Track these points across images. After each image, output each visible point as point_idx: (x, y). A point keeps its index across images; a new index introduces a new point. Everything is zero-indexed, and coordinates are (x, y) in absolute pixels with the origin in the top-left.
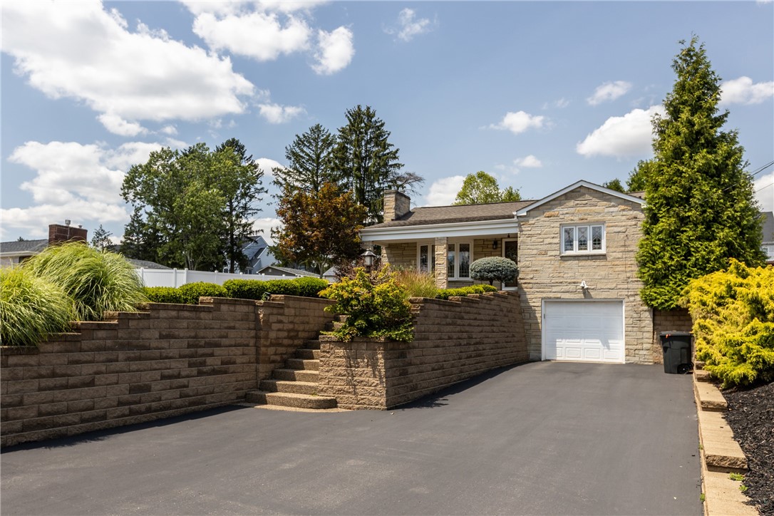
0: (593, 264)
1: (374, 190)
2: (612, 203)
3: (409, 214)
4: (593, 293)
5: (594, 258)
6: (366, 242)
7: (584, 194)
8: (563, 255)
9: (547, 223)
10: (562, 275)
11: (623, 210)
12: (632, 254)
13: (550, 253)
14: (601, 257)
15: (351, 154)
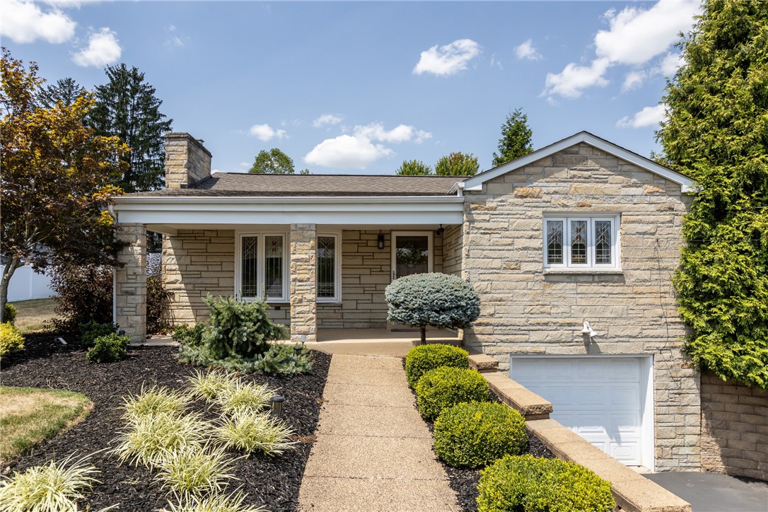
0: (602, 289)
1: (143, 162)
2: (634, 180)
3: (210, 180)
4: (601, 345)
5: (603, 278)
6: (129, 226)
7: (586, 159)
8: (548, 270)
9: (519, 209)
10: (546, 309)
11: (652, 194)
12: (665, 275)
13: (525, 267)
14: (616, 277)
15: (113, 118)
